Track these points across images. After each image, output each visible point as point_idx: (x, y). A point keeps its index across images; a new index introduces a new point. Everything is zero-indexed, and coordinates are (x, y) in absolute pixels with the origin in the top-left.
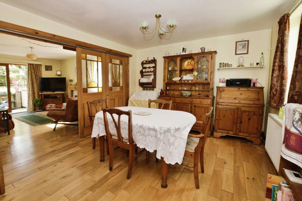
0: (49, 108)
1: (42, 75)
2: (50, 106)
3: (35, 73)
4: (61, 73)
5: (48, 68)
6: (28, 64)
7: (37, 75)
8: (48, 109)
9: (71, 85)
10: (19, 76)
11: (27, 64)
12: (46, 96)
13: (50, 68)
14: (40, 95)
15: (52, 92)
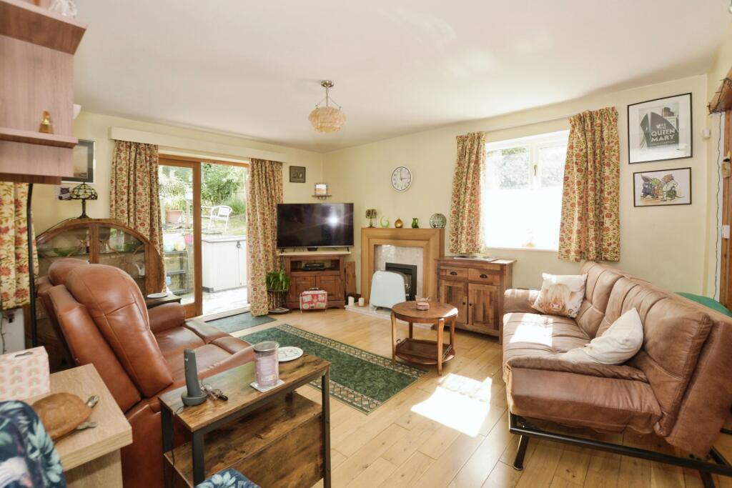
0: (309, 303)
1: (282, 194)
2: (313, 296)
3: (268, 191)
4: (327, 190)
5: (298, 174)
6: (252, 160)
7: (272, 197)
8: (306, 306)
9: (371, 227)
10: (185, 202)
11: (248, 162)
12: (296, 264)
13: (301, 175)
14: (278, 259)
15: (309, 250)
